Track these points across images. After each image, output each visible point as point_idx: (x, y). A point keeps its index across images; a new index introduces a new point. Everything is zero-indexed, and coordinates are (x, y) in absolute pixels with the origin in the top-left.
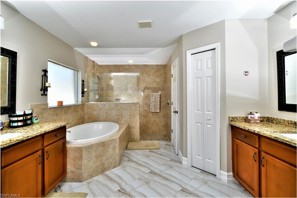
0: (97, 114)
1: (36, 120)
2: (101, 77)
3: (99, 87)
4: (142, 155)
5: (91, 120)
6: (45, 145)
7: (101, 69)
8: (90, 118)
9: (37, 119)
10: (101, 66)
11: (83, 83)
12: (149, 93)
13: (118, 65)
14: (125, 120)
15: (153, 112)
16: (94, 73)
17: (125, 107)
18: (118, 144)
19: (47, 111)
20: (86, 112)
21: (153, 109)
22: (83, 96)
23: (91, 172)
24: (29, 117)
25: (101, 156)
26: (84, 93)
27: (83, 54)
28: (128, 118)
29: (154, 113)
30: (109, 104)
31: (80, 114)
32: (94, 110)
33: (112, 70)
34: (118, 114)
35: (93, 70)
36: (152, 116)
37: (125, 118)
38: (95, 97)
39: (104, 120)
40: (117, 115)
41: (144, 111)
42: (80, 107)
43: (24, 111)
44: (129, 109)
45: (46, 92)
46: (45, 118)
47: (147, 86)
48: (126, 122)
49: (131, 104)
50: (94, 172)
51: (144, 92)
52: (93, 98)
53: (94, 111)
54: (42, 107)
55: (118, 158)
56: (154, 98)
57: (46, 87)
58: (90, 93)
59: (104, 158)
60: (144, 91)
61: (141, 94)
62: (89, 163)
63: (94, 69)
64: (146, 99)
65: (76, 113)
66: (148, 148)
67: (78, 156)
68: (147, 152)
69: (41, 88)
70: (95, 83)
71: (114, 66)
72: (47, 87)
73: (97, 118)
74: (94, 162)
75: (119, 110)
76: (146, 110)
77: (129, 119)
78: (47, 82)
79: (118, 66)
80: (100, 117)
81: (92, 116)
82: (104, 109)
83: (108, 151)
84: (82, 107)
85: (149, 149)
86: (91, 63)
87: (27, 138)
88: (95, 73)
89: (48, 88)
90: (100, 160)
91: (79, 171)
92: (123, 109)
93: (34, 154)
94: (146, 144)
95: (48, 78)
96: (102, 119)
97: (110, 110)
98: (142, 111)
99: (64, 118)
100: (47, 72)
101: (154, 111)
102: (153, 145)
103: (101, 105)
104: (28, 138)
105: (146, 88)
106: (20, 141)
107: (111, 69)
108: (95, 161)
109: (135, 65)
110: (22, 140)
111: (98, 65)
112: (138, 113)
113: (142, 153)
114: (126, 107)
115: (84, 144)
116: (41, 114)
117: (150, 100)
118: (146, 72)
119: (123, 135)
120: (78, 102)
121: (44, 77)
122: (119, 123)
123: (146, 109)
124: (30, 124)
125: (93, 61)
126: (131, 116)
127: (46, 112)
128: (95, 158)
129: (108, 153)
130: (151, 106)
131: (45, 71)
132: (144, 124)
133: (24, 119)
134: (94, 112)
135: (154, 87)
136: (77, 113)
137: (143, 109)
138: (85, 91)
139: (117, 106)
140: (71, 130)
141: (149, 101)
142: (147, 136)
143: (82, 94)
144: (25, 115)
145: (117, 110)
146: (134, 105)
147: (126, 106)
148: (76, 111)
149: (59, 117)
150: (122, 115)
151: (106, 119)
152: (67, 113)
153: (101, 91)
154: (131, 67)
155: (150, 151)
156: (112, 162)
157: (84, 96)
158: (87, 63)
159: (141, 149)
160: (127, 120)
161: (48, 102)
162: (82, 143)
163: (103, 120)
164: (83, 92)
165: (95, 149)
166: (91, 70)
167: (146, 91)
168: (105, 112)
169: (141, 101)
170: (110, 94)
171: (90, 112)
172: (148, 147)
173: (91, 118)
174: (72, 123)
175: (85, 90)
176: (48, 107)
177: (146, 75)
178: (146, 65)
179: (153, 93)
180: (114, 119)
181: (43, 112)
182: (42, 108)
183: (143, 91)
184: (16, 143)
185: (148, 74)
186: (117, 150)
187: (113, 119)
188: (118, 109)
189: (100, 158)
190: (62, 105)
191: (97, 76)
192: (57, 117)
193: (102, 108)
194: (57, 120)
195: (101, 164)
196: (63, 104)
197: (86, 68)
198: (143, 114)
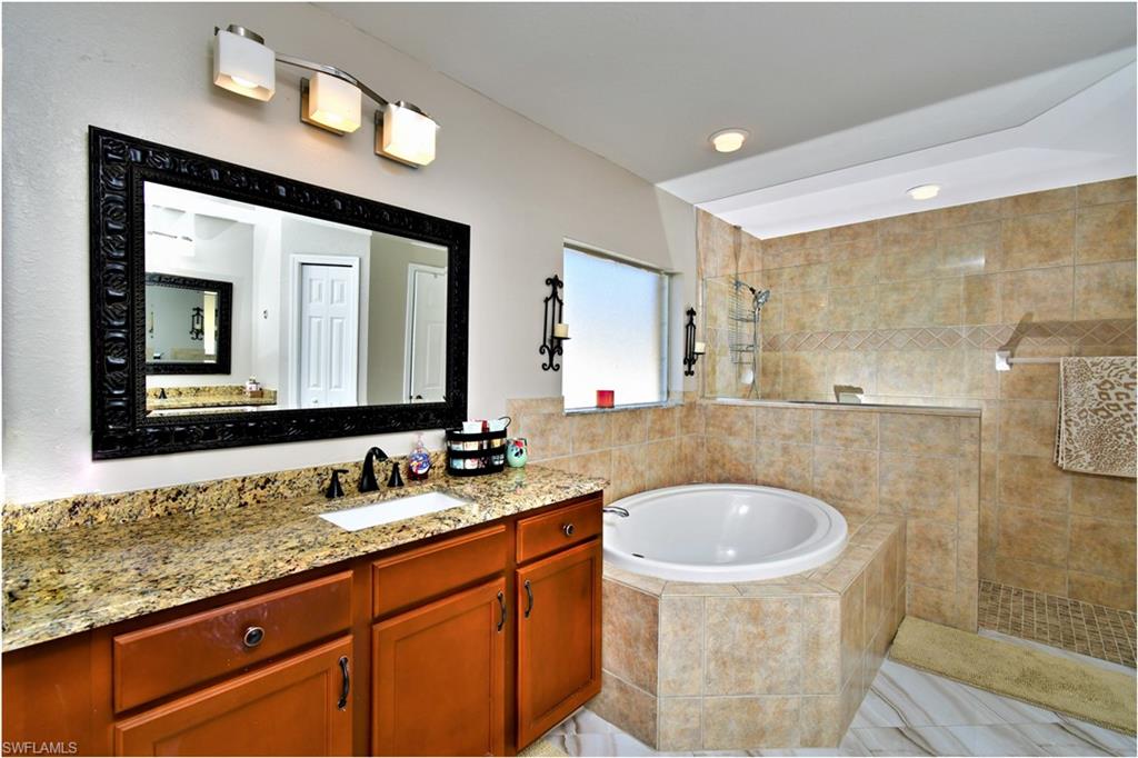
0: (742, 449)
1: (517, 455)
2: (768, 292)
3: (760, 336)
4: (993, 728)
5: (718, 471)
6: (521, 558)
7: (771, 258)
8: (714, 462)
9: (521, 452)
10: (767, 245)
11: (692, 319)
12: (1055, 360)
13: (849, 227)
14: (884, 495)
15: (1087, 475)
16: (737, 274)
17: (887, 433)
18: (837, 628)
19: (560, 425)
20: (702, 438)
21: (1088, 457)
22: (689, 373)
23: (694, 724)
24: (497, 443)
25: (740, 661)
26: (694, 363)
27: (692, 205)
28: (902, 486)
29: (1091, 480)
30: (798, 412)
31: (676, 443)
32: (731, 431)
33: (819, 256)
34: (841, 460)
35: (733, 266)
36: (1078, 499)
37: (885, 489)
38: (739, 376)
39: (775, 481)
40: (838, 467)
41: (1013, 457)
42: (678, 414)
43: (485, 423)
44: (911, 444)
45: (556, 356)
46: (554, 449)
47: (1035, 319)
48: (886, 509)
49: (923, 419)
50: (708, 726)
51: (1012, 356)
52: (734, 381)
53: (730, 434)
54: (546, 411)
55: (832, 702)
56: (1096, 391)
57: (555, 341)
58: (718, 358)
59: (758, 680)
60: (1010, 347)
61: (993, 366)
62: (686, 676)
63: (736, 256)
64: (1029, 391)
65: (662, 437)
66: (1044, 698)
67: (643, 631)
68: (1034, 722)
69: (542, 343)
70: (742, 320)
71: (831, 236)
72: (560, 340)
73: (743, 469)
74: (708, 680)
75: (848, 442)
76: (1026, 458)
77: (910, 493)
78: (560, 322)
79: (850, 232)
80: (758, 467)
81: (724, 456)
82: (774, 430)
83: (779, 650)
84: (686, 416)
85: (1055, 710)
86: (726, 237)
87: (453, 528)
88: (741, 279)
89: (564, 342)
90: (739, 683)
91: (646, 696)
92: (871, 441)
93: (480, 589)
94: (1031, 664)
95: (564, 307)
96: (766, 476)
97: (805, 438)
98: (1000, 457)
99: (617, 453)
100: (561, 284)
101: (1090, 470)
102: (1090, 690)
103: (763, 412)
104: (458, 527)
105: (1025, 329)
106: (429, 535)
107: (812, 251)
108: (714, 676)
109: (950, 210)
110: (435, 533)
111: (754, 242)
112: (968, 471)
113: (997, 721)
114: (892, 431)
115: (667, 582)
116: (543, 433)
117: (1057, 398)
118: (1028, 235)
119: (870, 579)
120: (672, 397)
121: (550, 303)
122: (850, 505)
123: (1030, 452)
124: (499, 469)
125: (735, 227)
126: (921, 479)
127: (557, 428)
128: (713, 664)
129: (776, 660)
130: (1064, 436)
131: (555, 283)
132: (1005, 534)
133: (485, 447)
134: (731, 438)
135: (1094, 317)
136: (665, 439)
137: (1001, 447)
138: (698, 354)
139: (838, 424)
140: (632, 506)
141: (1047, 404)
142: (1029, 609)
143: (685, 363)
144: (486, 435)
145: (837, 443)
146: (939, 423)
147: (892, 426)
148: (662, 432)
149: (599, 450)
150: (865, 469)
151: (782, 478)
152: (628, 436)
153: (767, 353)
154: (929, 225)
155: (1057, 724)
156: (797, 711)
157: (692, 373)
158: (708, 239)
159: (989, 689)
160: (897, 499)
161: (564, 394)
162: (659, 576)
163: (769, 480)
164: (690, 359)
165: (714, 619)
166: (727, 267)
167: (1028, 344)
168: (779, 443)
169: (988, 401)
170: (809, 364)
171: (715, 440)
172: (1044, 689)
173: (721, 463)
174: (647, 475)
175: (699, 347)
176: (563, 409)
177: (1031, 257)
178: (1035, 199)
179: (1089, 361)
180: (823, 483)
181: (549, 427)
182: (544, 415)
183: (1002, 349)
184: (414, 542)
185: (1047, 245)
186: (830, 659)
187: (817, 480)
188: (846, 439)
189: (739, 671)
190: (613, 407)
191: (752, 290)
192: (592, 448)
193: (765, 428)
194: (593, 458)
195: (742, 700)
196: (616, 403)
197: (705, 260)
198: (1000, 475)
